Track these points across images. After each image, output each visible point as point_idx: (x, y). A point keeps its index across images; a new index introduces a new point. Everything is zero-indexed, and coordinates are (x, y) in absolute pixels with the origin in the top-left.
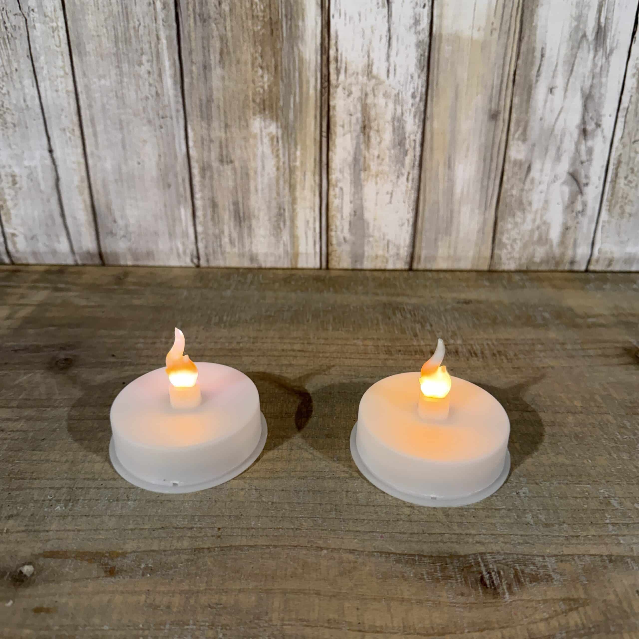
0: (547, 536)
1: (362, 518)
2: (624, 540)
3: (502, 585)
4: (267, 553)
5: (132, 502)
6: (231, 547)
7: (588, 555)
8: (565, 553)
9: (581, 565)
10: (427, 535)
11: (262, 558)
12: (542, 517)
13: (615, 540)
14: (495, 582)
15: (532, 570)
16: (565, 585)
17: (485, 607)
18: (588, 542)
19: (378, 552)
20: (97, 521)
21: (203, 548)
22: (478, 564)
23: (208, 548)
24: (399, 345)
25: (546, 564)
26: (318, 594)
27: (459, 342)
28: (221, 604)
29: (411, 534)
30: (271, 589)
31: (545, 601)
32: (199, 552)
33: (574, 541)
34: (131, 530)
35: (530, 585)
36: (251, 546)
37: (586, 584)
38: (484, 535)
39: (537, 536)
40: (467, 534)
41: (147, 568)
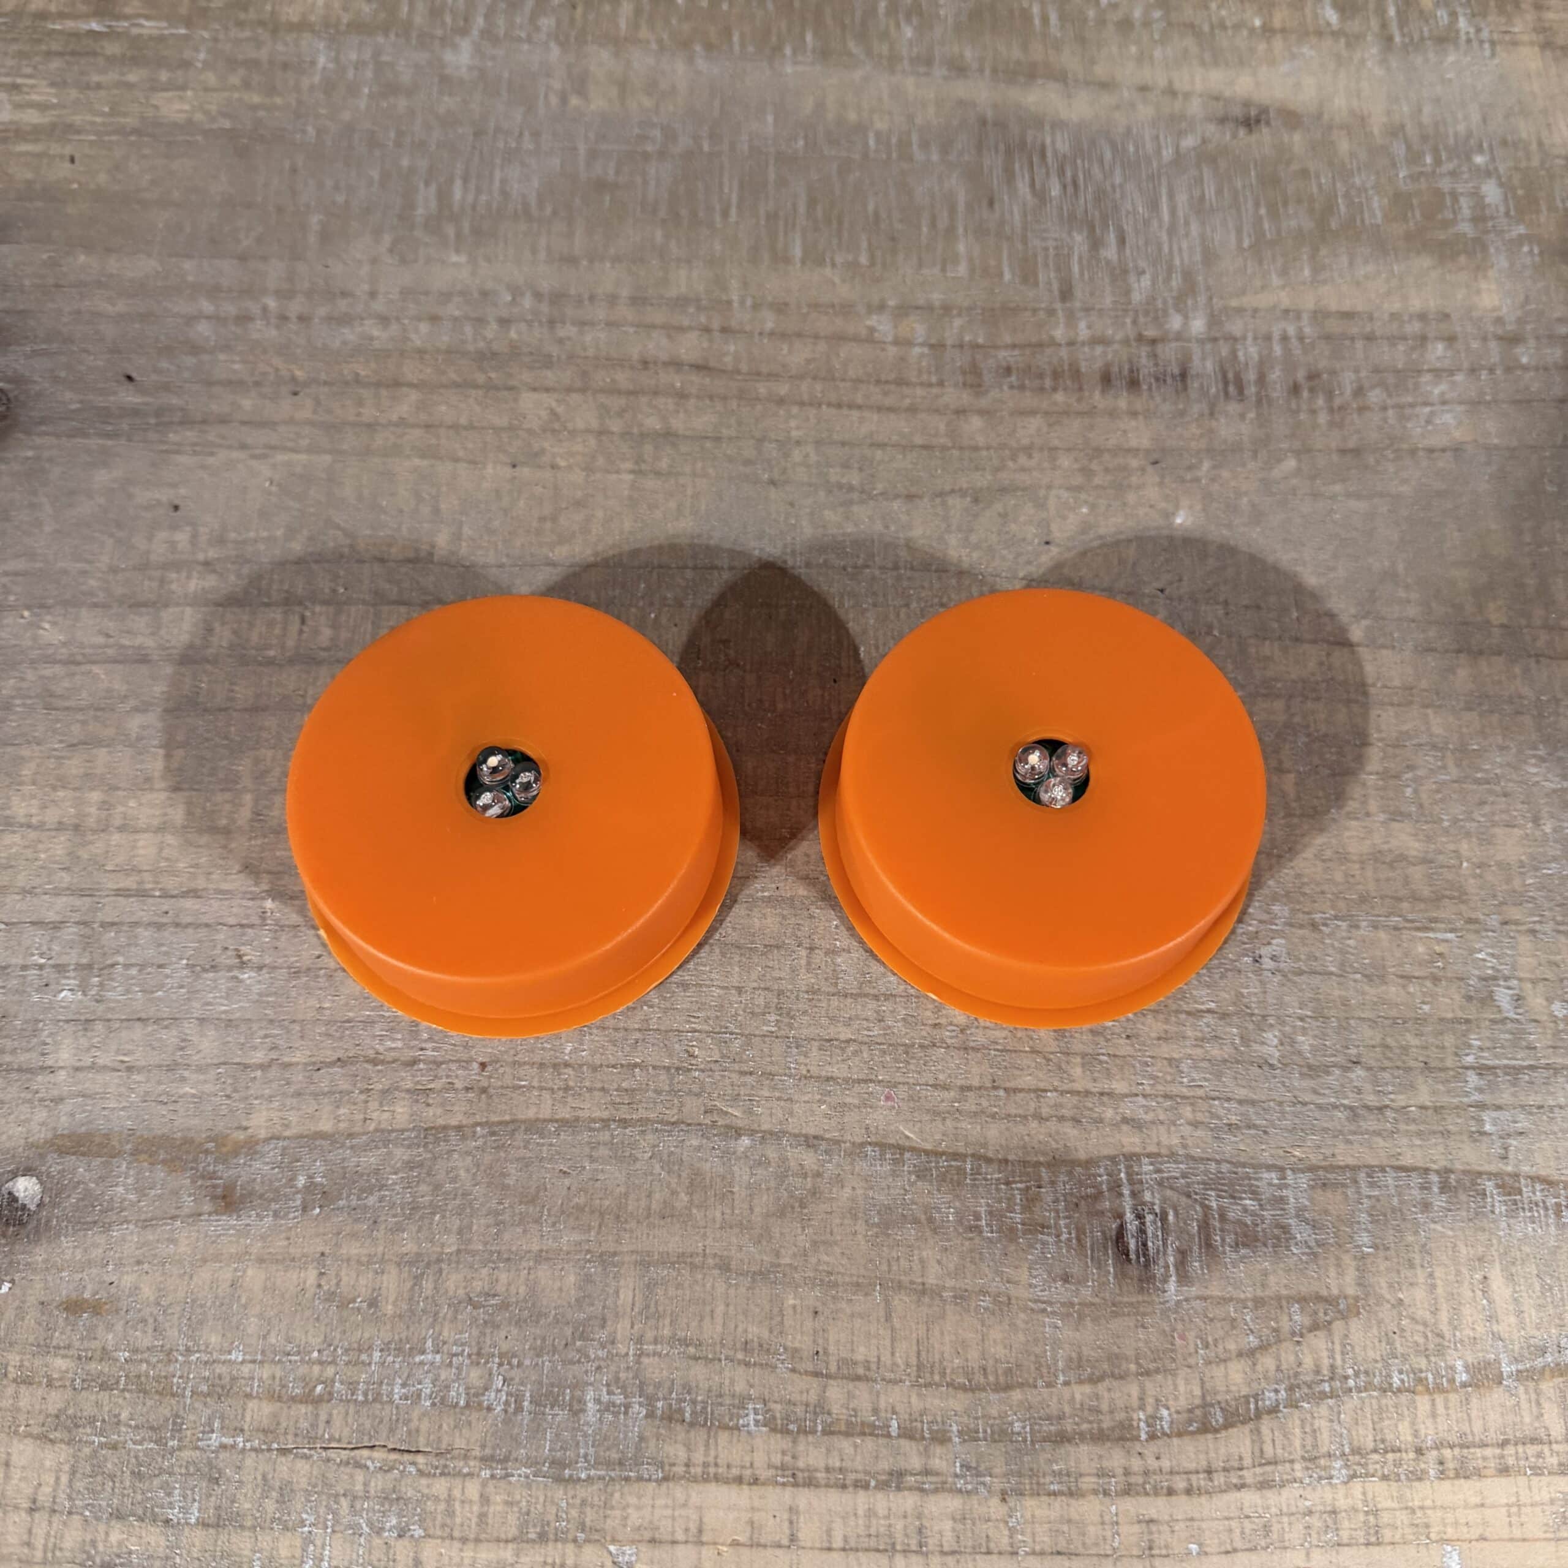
0: (1305, 1104)
1: (842, 1037)
2: (1495, 1122)
3: (1165, 1253)
4: (605, 1144)
5: (253, 974)
6: (513, 1125)
7: (1392, 1167)
8: (1341, 1160)
9: (1369, 1197)
10: (1002, 1093)
11: (592, 1159)
12: (1305, 1043)
13: (1472, 1123)
14: (1150, 1244)
15: (1245, 1210)
16: (1315, 1255)
17: (1115, 1315)
18: (1403, 1127)
19: (876, 1144)
20: (170, 1037)
21: (445, 1128)
22: (1115, 1187)
23: (459, 1128)
24: (1008, 339)
25: (1285, 1192)
26: (725, 1267)
27: (1198, 325)
28: (495, 1295)
29: (963, 1089)
30: (615, 1254)
31: (1259, 1302)
32: (437, 1141)
33: (1370, 1123)
34: (263, 1067)
35: (1234, 1256)
36: (564, 1123)
37: (1369, 1254)
38: (1145, 1096)
39: (1280, 1104)
40: (1102, 1094)
41: (310, 1187)
